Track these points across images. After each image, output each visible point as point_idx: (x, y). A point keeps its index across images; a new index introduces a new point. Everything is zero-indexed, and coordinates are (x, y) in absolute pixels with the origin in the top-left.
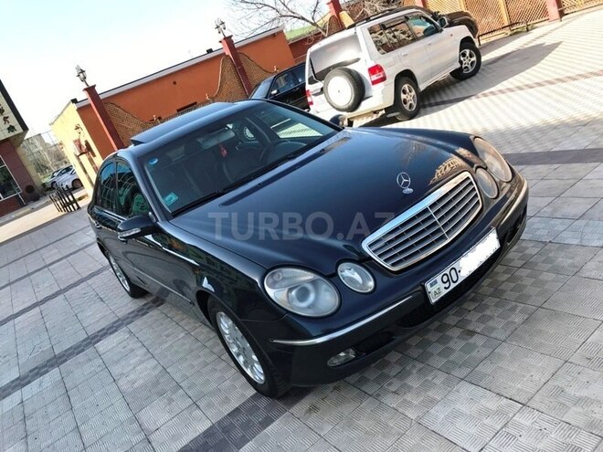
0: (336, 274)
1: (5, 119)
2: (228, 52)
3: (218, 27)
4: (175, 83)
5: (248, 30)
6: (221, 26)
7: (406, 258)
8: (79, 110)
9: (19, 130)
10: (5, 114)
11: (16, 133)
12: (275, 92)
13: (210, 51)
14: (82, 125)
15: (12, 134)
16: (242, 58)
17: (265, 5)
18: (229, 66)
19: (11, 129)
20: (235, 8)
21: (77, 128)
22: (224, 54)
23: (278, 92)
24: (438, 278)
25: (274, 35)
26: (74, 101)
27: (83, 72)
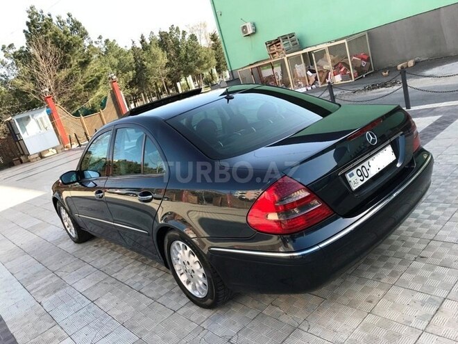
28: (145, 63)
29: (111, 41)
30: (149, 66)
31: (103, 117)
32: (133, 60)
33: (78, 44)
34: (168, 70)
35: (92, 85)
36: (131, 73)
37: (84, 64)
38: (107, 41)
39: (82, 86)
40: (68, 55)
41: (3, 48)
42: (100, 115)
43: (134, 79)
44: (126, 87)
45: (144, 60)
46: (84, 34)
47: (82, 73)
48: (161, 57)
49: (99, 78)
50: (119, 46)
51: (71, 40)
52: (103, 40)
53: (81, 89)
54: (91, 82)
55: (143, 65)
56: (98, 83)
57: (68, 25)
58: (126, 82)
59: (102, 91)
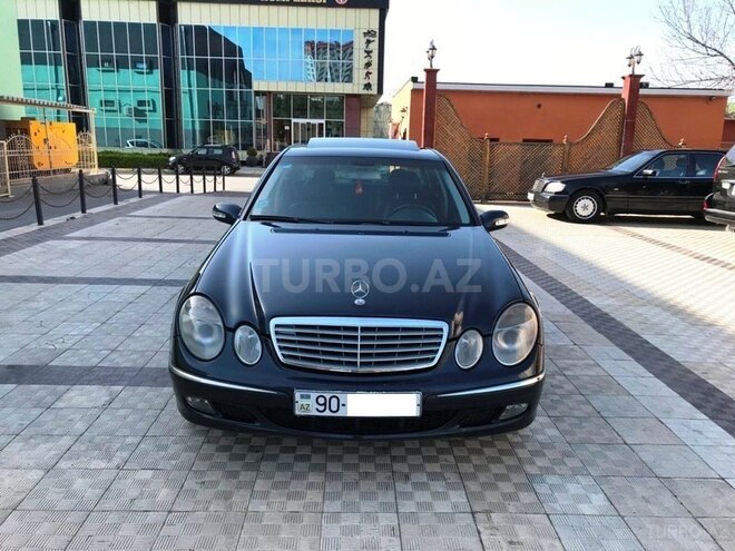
0: (234, 330)
1: (368, 74)
2: (625, 95)
3: (631, 57)
4: (539, 106)
5: (677, 78)
6: (636, 58)
7: (304, 359)
8: (414, 91)
9: (374, 90)
10: (370, 69)
11: (370, 92)
12: (650, 172)
13: (609, 85)
14: (409, 111)
15: (365, 92)
16: (640, 110)
17: (722, 54)
18: (617, 113)
19: (368, 86)
20: (675, 42)
21: (404, 111)
22: (620, 95)
23: (654, 173)
24: (314, 395)
25: (710, 98)
26: (414, 80)
27: (434, 49)
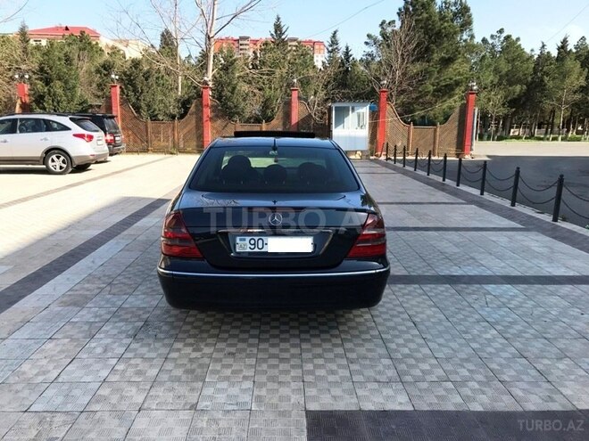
28: (546, 79)
29: (514, 38)
30: (551, 84)
31: (438, 134)
32: (531, 70)
33: (451, 36)
34: (578, 97)
35: (446, 91)
36: (518, 88)
37: (447, 62)
38: (508, 37)
39: (431, 88)
40: (433, 47)
41: (383, 22)
42: (435, 130)
43: (520, 97)
44: (504, 104)
45: (548, 75)
46: (467, 24)
47: (438, 72)
48: (575, 76)
49: (457, 84)
50: (522, 47)
51: (445, 28)
52: (504, 35)
53: (429, 92)
54: (446, 86)
55: (542, 81)
56: (453, 90)
57: (454, 8)
58: (506, 98)
59: (454, 102)
